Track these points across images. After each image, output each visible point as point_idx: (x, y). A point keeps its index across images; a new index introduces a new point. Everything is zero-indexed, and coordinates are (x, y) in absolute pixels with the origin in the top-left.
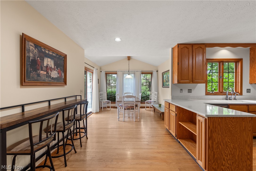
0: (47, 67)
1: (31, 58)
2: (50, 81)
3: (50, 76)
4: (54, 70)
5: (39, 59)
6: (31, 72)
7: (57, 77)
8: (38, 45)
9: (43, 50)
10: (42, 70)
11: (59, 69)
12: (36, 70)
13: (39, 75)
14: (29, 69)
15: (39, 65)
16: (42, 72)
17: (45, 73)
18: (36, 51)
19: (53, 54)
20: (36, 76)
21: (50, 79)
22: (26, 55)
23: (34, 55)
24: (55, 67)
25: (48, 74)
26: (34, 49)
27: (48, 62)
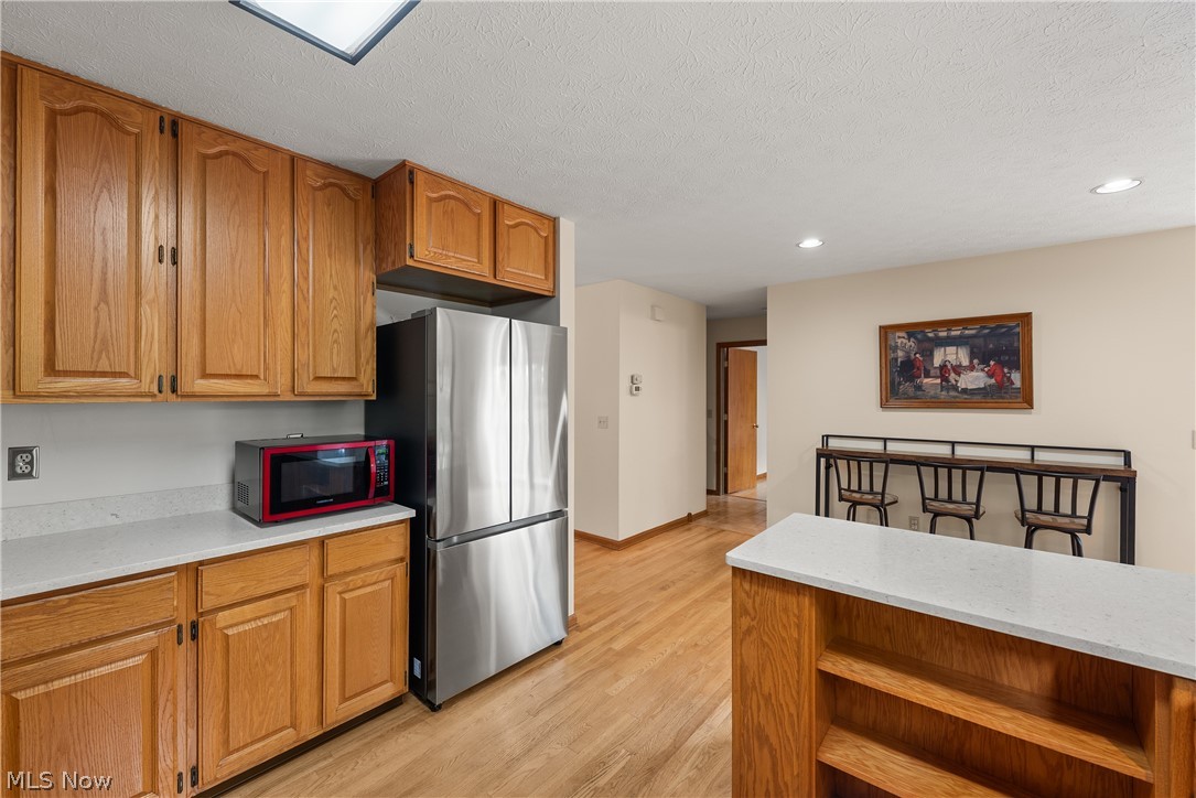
0: (943, 367)
1: (899, 360)
2: (955, 397)
3: (955, 388)
4: (971, 368)
5: (918, 355)
6: (900, 384)
7: (983, 386)
8: (912, 330)
9: (930, 335)
10: (927, 375)
11: (992, 363)
12: (912, 378)
13: (919, 388)
14: (897, 380)
15: (918, 369)
16: (926, 380)
17: (939, 381)
18: (912, 343)
19: (967, 332)
20: (911, 391)
21: (953, 393)
22: (889, 358)
23: (908, 353)
24: (976, 361)
26: (904, 341)
27: (945, 355)
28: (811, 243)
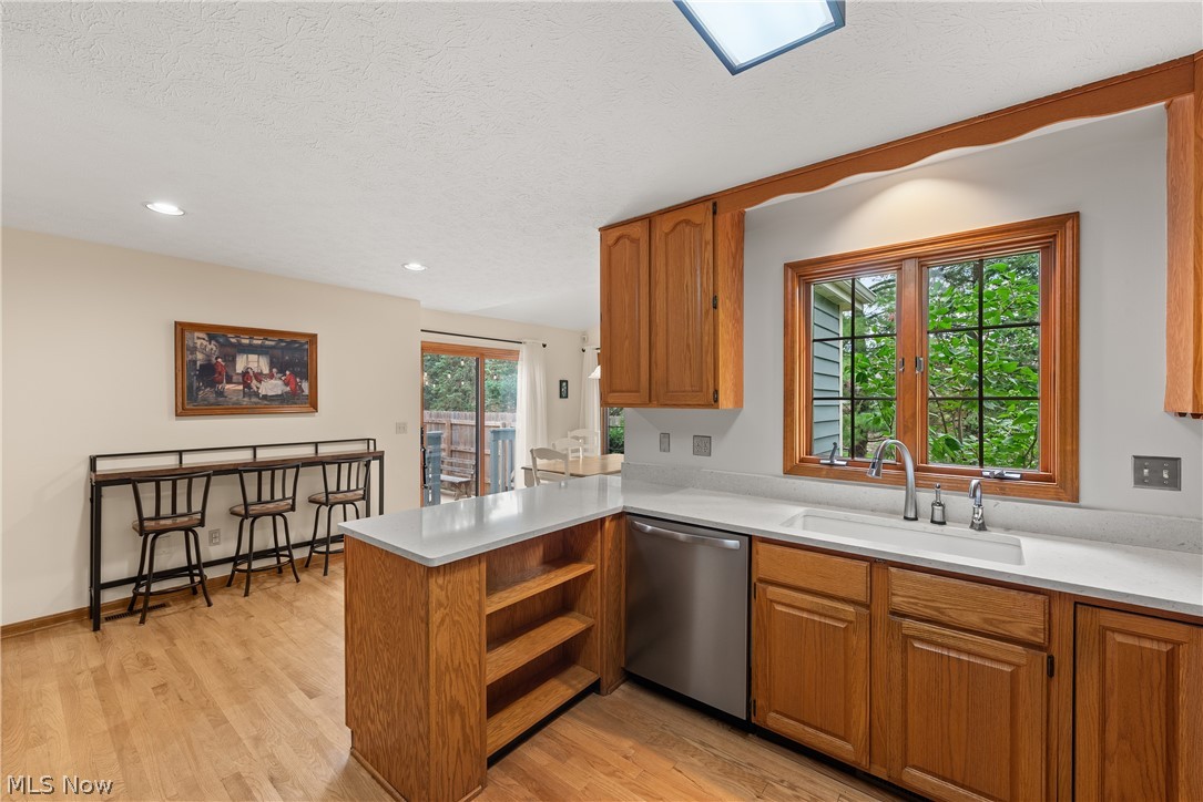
0: (245, 374)
1: (198, 363)
2: (256, 403)
3: (257, 394)
4: (271, 376)
5: (219, 360)
6: (199, 389)
7: (280, 393)
8: (214, 332)
9: (233, 340)
10: (230, 381)
11: (288, 373)
12: (212, 384)
13: (221, 394)
14: (195, 384)
15: (220, 374)
16: (228, 386)
17: (241, 387)
18: (212, 346)
19: (267, 342)
21: (254, 400)
22: (186, 359)
23: (208, 356)
24: (274, 370)
25: (250, 388)
26: (205, 343)
27: (248, 362)
28: (166, 208)
